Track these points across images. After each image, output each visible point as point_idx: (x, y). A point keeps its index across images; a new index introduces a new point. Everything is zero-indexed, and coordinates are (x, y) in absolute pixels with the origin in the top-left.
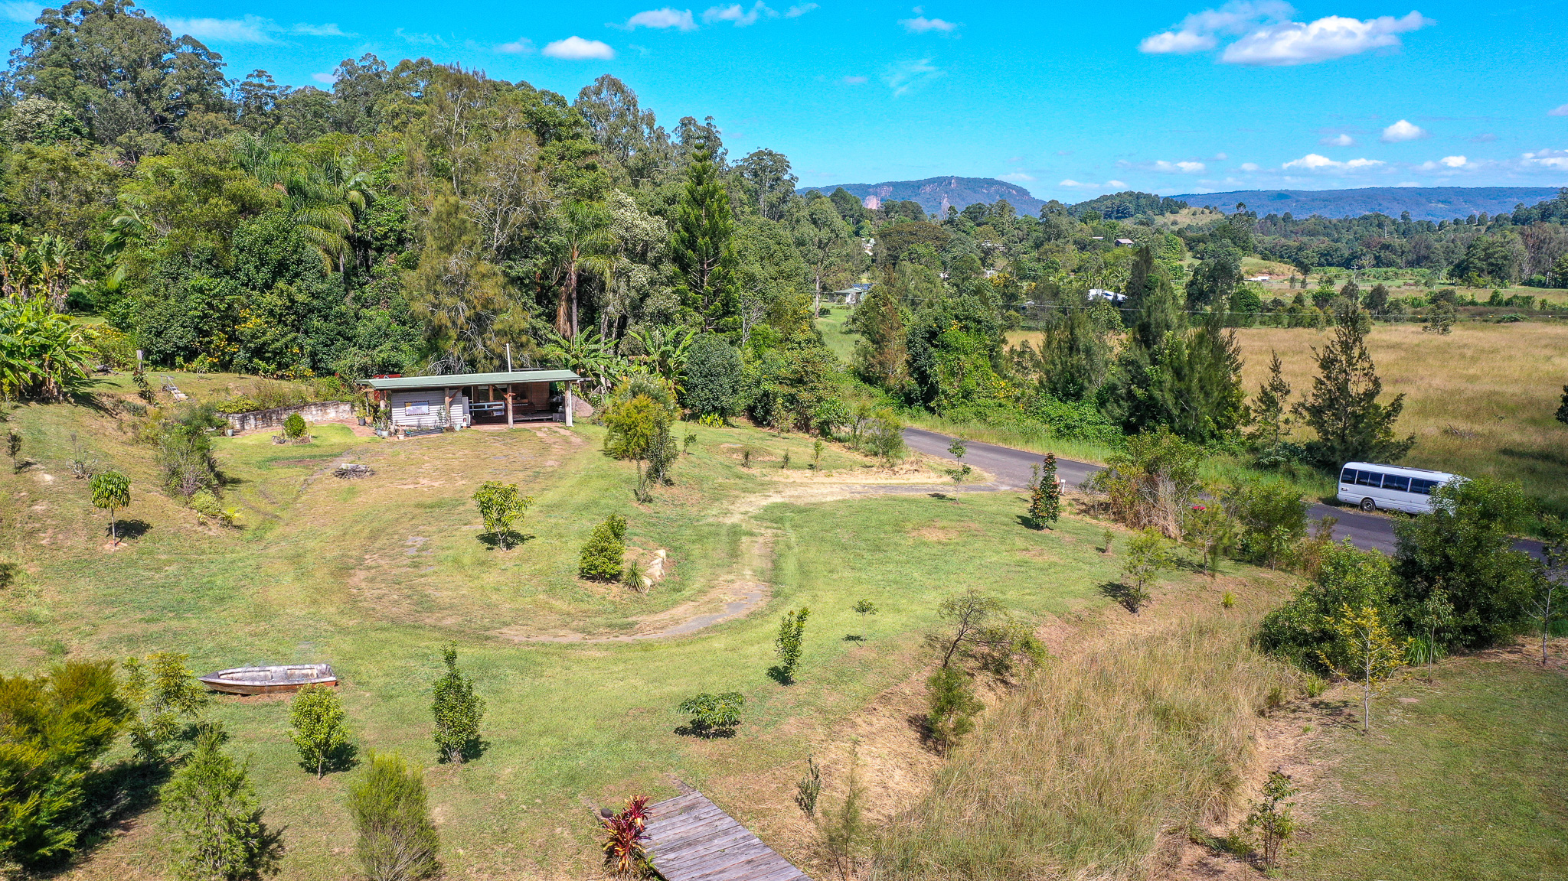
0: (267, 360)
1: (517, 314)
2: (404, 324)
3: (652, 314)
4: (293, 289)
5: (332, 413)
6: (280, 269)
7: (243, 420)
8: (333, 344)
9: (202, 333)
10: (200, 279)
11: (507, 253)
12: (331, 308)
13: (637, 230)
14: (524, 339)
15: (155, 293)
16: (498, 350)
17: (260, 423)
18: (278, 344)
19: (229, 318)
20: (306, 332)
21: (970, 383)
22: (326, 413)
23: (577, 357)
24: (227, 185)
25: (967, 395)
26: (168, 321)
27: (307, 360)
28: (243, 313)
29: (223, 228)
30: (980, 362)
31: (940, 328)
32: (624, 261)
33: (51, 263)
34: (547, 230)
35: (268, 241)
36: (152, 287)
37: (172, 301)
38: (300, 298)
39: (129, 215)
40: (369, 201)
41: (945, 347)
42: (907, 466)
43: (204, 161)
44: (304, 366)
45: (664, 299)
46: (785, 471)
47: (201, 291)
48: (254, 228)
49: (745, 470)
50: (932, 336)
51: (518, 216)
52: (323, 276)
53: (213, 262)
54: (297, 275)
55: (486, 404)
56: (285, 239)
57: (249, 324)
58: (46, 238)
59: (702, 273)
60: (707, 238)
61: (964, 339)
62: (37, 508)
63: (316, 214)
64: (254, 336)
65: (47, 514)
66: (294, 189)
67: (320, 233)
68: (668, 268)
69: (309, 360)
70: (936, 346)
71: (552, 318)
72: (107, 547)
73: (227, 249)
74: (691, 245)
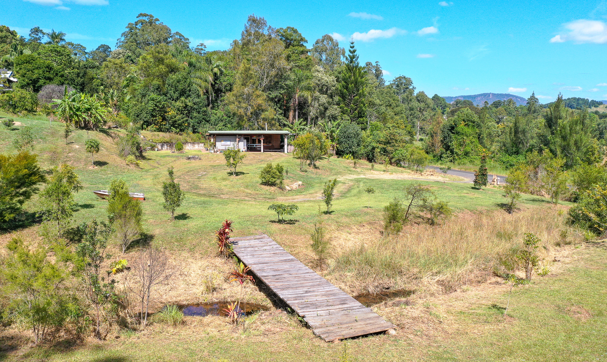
0: (176, 128)
1: (271, 112)
2: (229, 117)
3: (329, 116)
4: (187, 101)
5: (196, 146)
6: (183, 93)
7: (162, 146)
8: (201, 123)
9: (153, 116)
10: (153, 95)
11: (269, 88)
12: (201, 109)
13: (323, 81)
14: (273, 122)
15: (138, 101)
16: (263, 126)
17: (168, 148)
18: (180, 122)
19: (163, 110)
20: (191, 118)
21: (468, 149)
22: (194, 146)
24: (165, 61)
25: (466, 154)
26: (141, 111)
27: (191, 129)
28: (168, 110)
29: (163, 76)
30: (474, 140)
31: (456, 125)
32: (317, 94)
33: (112, 99)
34: (286, 79)
35: (179, 81)
36: (136, 98)
37: (143, 104)
38: (189, 104)
39: (132, 74)
40: (221, 73)
41: (458, 133)
42: (428, 173)
43: (159, 53)
44: (190, 130)
45: (334, 110)
46: (372, 171)
47: (153, 100)
48: (173, 77)
49: (354, 169)
50: (452, 128)
51: (273, 73)
52: (199, 96)
53: (158, 89)
54: (189, 96)
55: (255, 145)
56: (185, 81)
57: (170, 113)
58: (111, 91)
59: (351, 100)
60: (353, 85)
61: (466, 129)
62: (70, 154)
63: (198, 74)
64: (171, 118)
65: (73, 156)
66: (191, 64)
67: (199, 81)
68: (337, 98)
69: (192, 129)
70: (453, 133)
71: (286, 116)
72: (90, 167)
73: (164, 85)
74: (347, 88)
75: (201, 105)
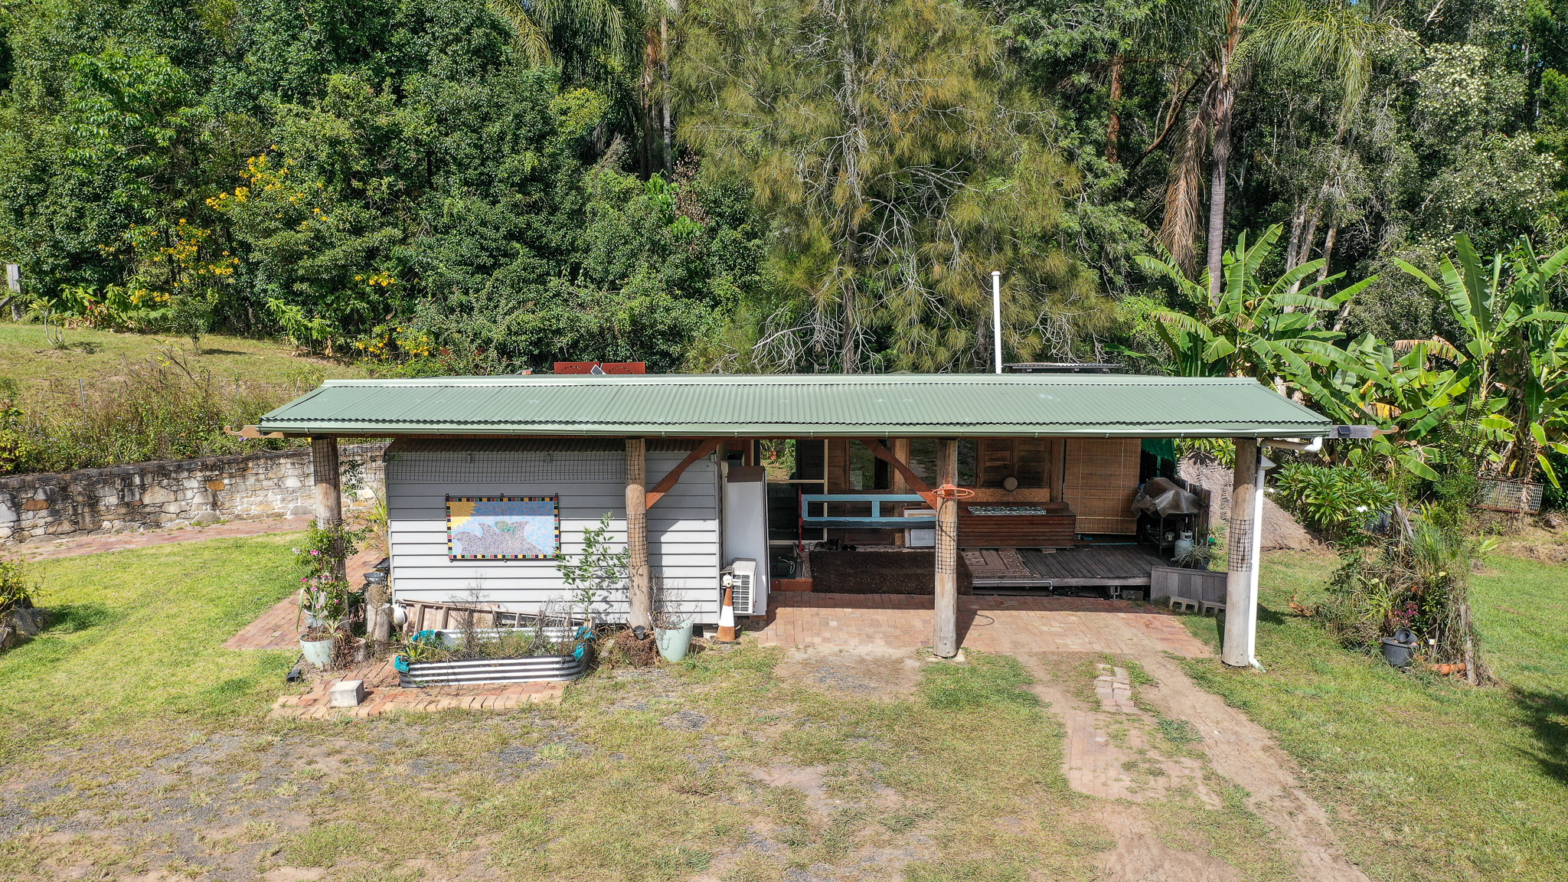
0: (306, 304)
8: (496, 265)
14: (1056, 262)
16: (968, 297)
23: (1232, 333)
38: (404, 122)
55: (877, 502)
71: (1149, 208)
75: (494, 128)
